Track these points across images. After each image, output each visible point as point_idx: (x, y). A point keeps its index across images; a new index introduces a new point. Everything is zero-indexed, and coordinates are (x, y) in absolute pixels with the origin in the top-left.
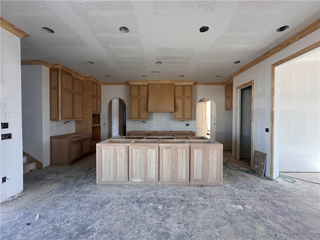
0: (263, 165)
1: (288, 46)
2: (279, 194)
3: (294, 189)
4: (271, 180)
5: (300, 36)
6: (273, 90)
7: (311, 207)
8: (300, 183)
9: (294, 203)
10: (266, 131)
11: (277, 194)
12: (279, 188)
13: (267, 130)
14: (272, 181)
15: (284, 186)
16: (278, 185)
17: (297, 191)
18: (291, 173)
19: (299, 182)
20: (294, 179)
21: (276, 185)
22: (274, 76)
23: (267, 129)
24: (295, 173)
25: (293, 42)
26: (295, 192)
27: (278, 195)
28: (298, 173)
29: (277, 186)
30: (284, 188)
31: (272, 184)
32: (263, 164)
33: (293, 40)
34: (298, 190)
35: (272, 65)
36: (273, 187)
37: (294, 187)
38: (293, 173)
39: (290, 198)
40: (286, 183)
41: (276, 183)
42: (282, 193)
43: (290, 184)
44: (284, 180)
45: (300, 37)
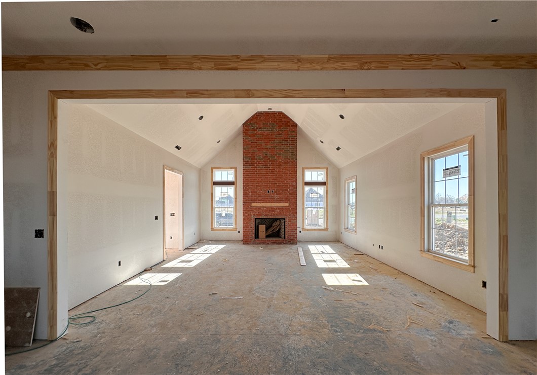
0: (30, 317)
1: (84, 70)
2: (77, 364)
3: (98, 333)
4: (52, 341)
5: (105, 64)
6: (53, 146)
7: (128, 350)
8: (102, 316)
9: (106, 363)
10: (36, 236)
11: (73, 368)
12: (72, 350)
13: (39, 234)
14: (55, 344)
15: (80, 339)
16: (69, 346)
17: (103, 335)
18: (84, 306)
19: (100, 317)
20: (93, 314)
21: (64, 348)
22: (56, 118)
23: (39, 230)
24: (90, 302)
25: (93, 67)
26: (101, 338)
27: (77, 368)
28: (93, 300)
29: (68, 348)
30: (82, 344)
31: (57, 350)
32: (28, 315)
33: (96, 65)
34: (104, 333)
35: (51, 91)
36: (60, 356)
37: (96, 331)
38: (87, 304)
39: (98, 357)
40: (82, 330)
41: (65, 341)
42: (82, 359)
43: (89, 327)
44: (77, 326)
45: (106, 66)
